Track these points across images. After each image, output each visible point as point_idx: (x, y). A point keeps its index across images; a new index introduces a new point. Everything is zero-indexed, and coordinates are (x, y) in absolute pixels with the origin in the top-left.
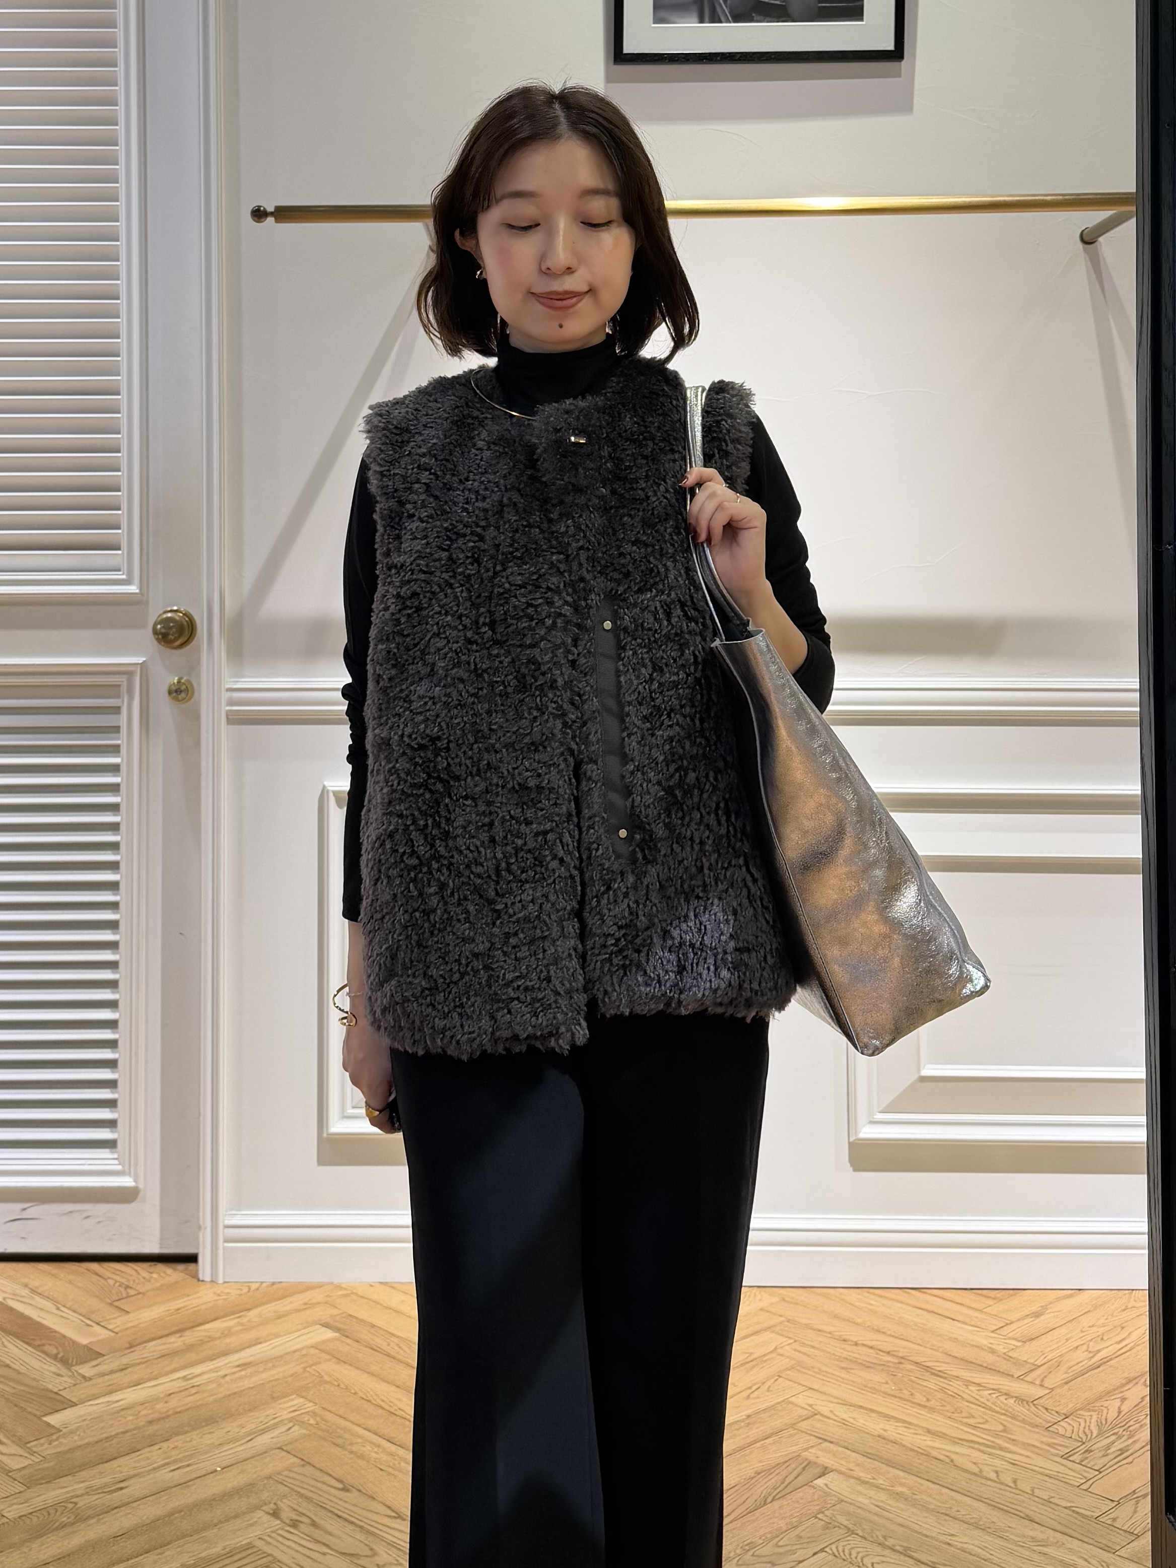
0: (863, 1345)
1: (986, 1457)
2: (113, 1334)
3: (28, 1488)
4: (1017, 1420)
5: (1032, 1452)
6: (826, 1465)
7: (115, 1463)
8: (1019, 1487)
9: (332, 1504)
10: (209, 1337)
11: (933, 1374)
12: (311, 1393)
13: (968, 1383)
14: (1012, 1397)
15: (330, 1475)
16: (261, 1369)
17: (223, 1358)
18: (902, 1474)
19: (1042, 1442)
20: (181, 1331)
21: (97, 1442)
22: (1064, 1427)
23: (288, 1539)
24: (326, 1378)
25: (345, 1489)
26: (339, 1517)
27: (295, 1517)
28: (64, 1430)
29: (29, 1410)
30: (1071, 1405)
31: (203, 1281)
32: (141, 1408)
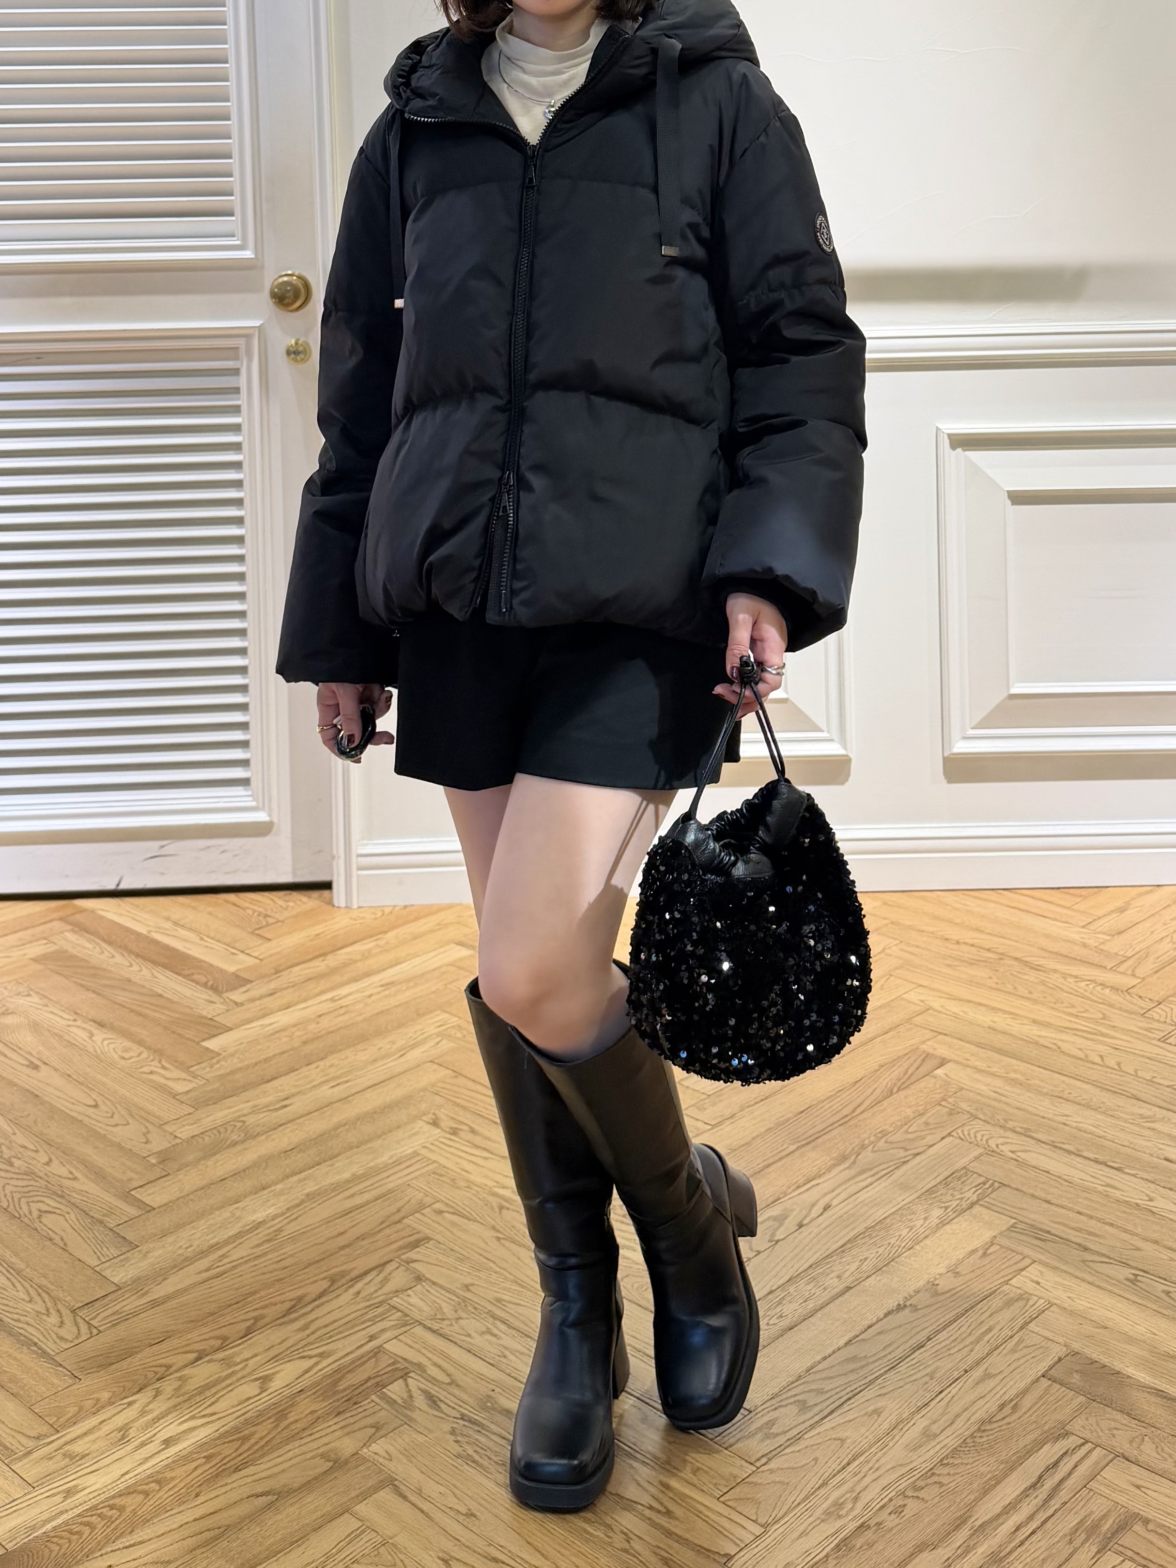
3: (196, 1110)
4: (1114, 1008)
5: (1134, 1036)
6: (943, 1056)
7: (276, 1083)
9: (488, 1112)
10: (350, 960)
11: (1031, 967)
12: (455, 1009)
16: (405, 987)
17: (366, 979)
20: (323, 955)
21: (256, 1064)
22: (1158, 1013)
23: (451, 1146)
27: (454, 1126)
28: (224, 1054)
29: (187, 1036)
30: (1163, 990)
31: (338, 907)
32: (294, 1029)
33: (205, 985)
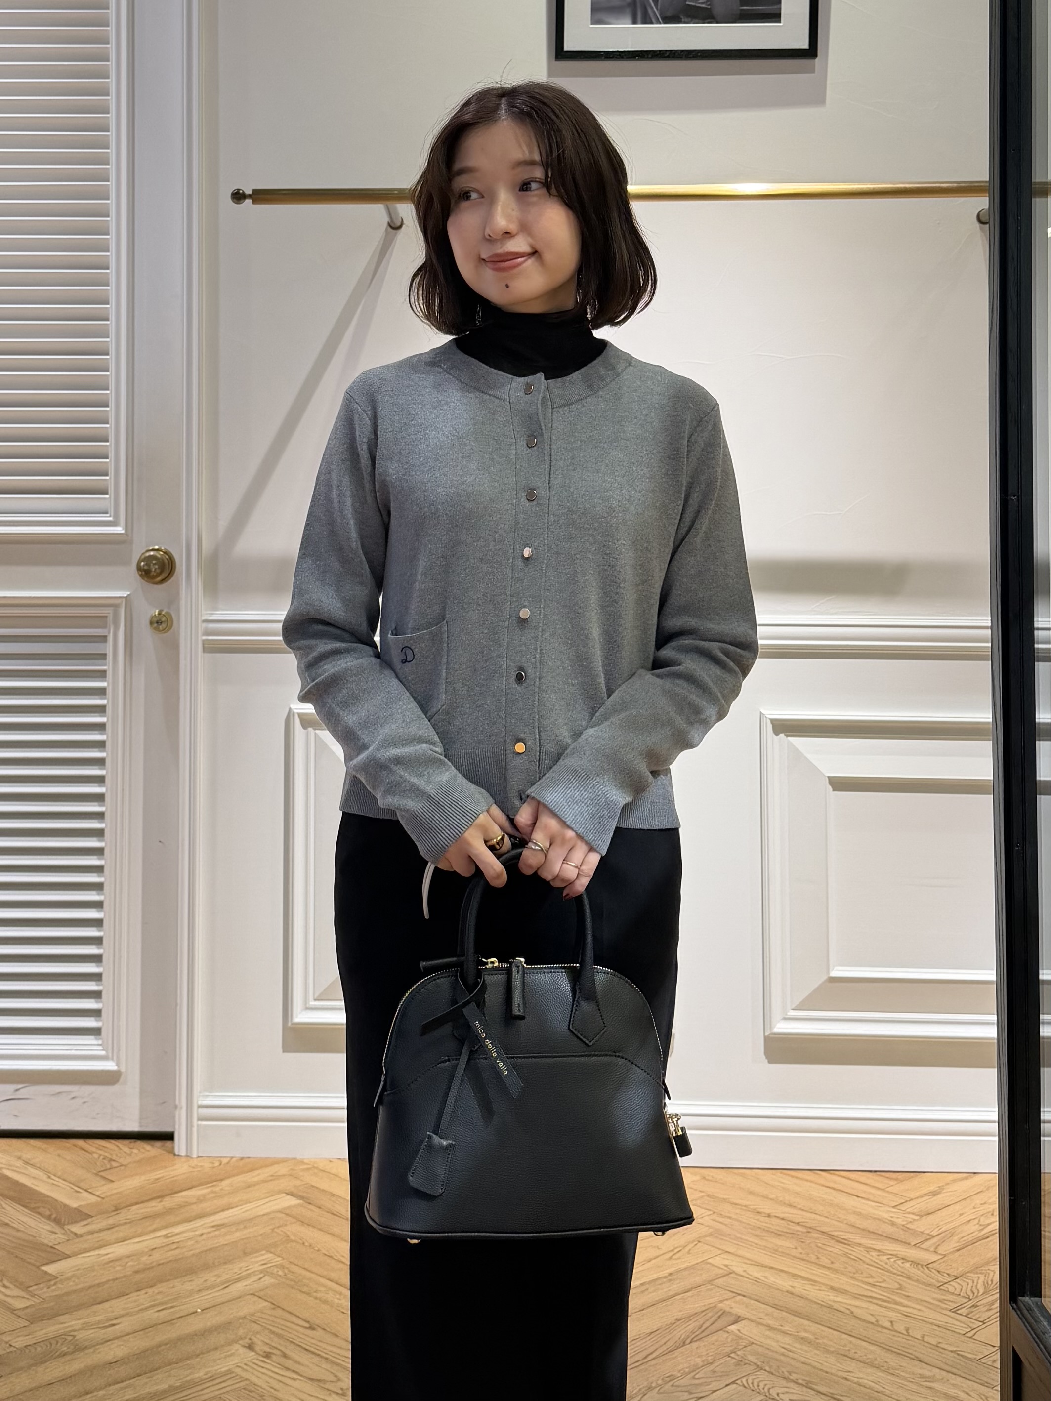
0: (775, 1216)
1: (882, 1310)
2: (99, 1199)
3: (32, 1323)
4: (913, 1281)
5: (925, 1306)
6: (739, 1314)
7: (106, 1305)
8: (911, 1334)
9: (299, 1340)
10: (187, 1202)
11: (837, 1241)
12: (280, 1249)
13: (868, 1249)
14: (908, 1261)
15: (299, 1317)
16: (234, 1229)
17: (198, 1220)
18: (806, 1322)
19: (934, 1299)
20: (161, 1197)
21: (90, 1287)
22: (954, 1287)
23: (263, 1367)
24: (293, 1238)
25: (312, 1328)
26: (306, 1350)
27: (268, 1350)
28: (61, 1277)
29: (29, 1260)
30: (960, 1269)
31: (178, 1156)
32: (127, 1260)
33: (49, 1218)
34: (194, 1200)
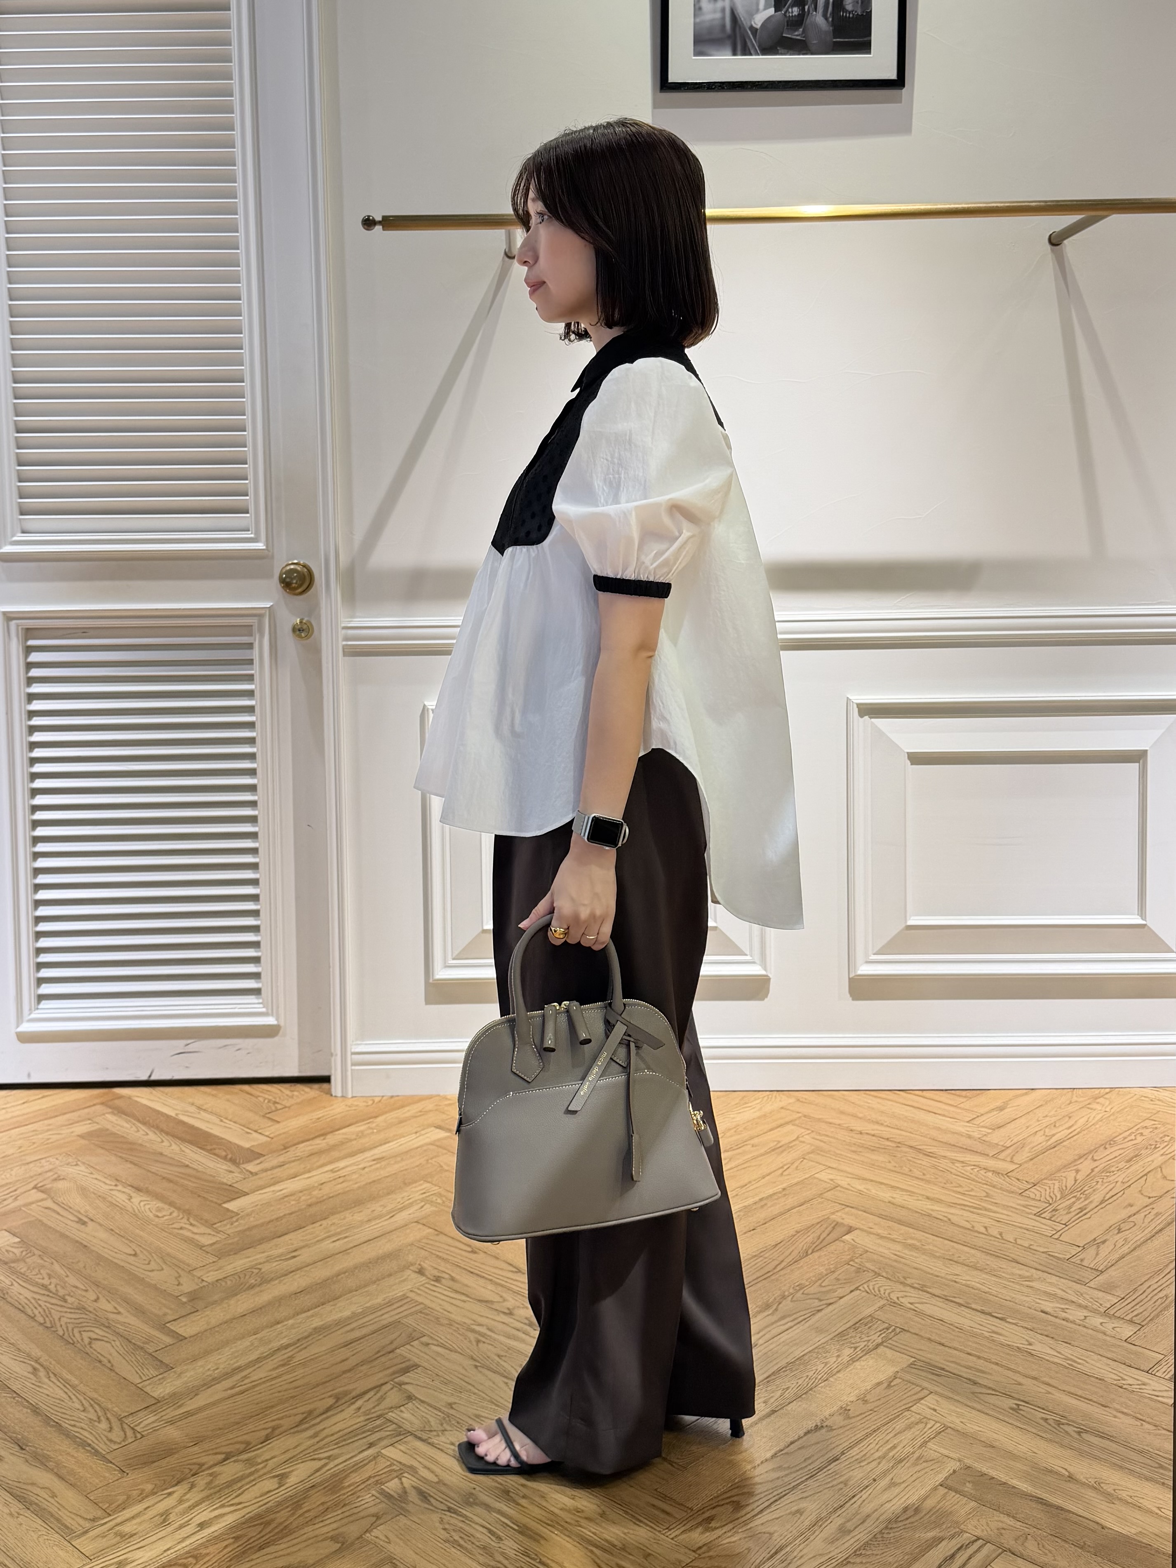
0: (868, 1134)
1: (975, 1216)
2: (268, 1139)
3: (220, 1259)
5: (1013, 1212)
6: (851, 1225)
7: (286, 1238)
8: (1004, 1237)
9: (465, 1264)
11: (925, 1155)
12: (435, 1179)
13: (955, 1162)
14: (991, 1171)
15: (460, 1242)
16: (393, 1162)
17: (360, 1155)
19: (1018, 1204)
20: (324, 1135)
21: (269, 1222)
22: (1034, 1193)
23: (435, 1291)
25: (473, 1252)
26: (473, 1273)
27: (438, 1275)
28: (242, 1214)
29: (211, 1199)
30: (1037, 1176)
31: (336, 1096)
32: (301, 1194)
33: (225, 1158)
34: (354, 1137)
